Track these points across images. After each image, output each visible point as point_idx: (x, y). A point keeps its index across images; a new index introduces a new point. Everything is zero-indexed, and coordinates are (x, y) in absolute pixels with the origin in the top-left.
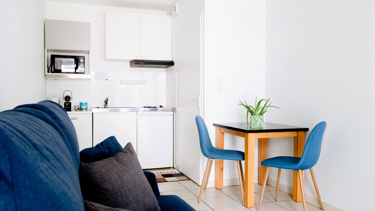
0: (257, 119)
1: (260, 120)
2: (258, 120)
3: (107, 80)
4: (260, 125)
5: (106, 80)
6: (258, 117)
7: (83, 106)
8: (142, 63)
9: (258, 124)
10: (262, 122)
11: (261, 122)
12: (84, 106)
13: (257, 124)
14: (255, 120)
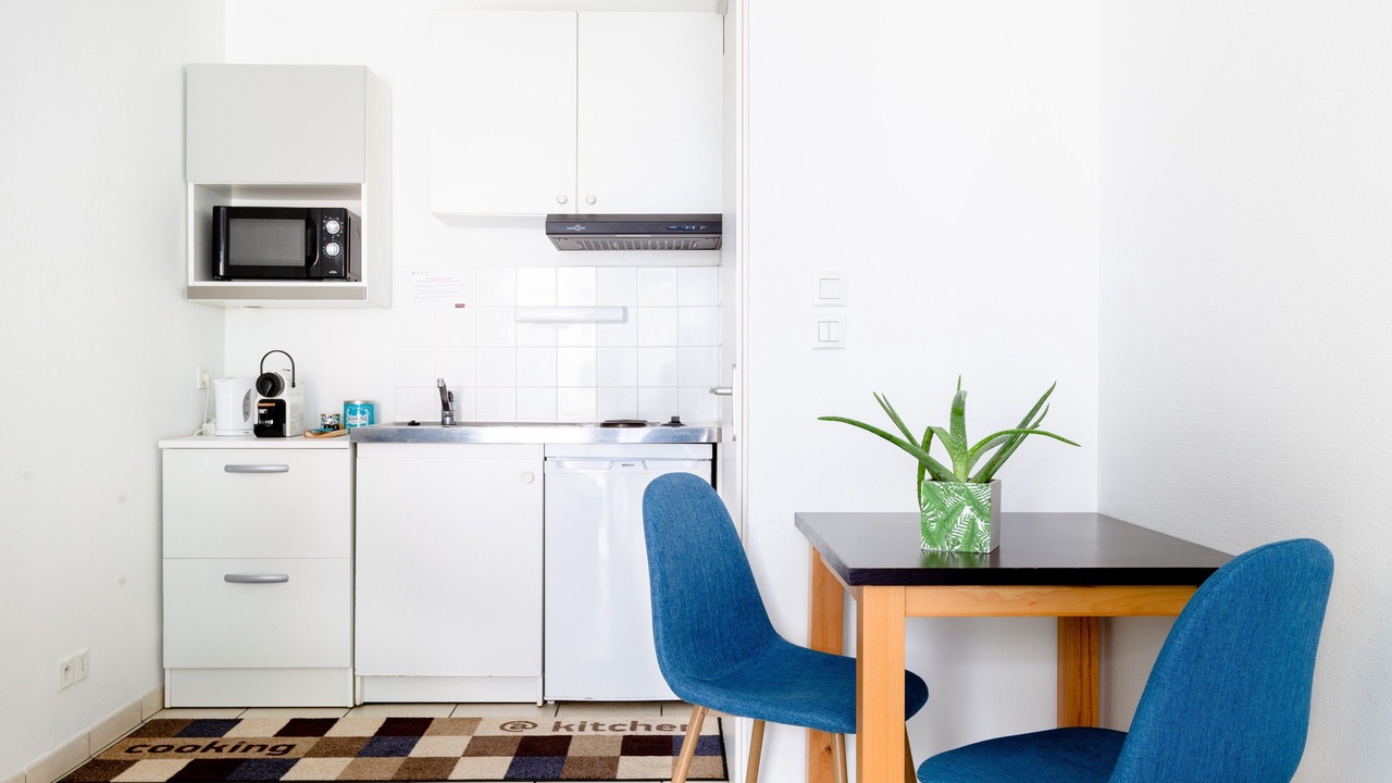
0: (950, 503)
1: (967, 511)
2: (959, 507)
3: (462, 306)
4: (972, 533)
5: (458, 306)
6: (959, 492)
7: (351, 416)
8: (578, 228)
9: (959, 529)
10: (978, 521)
11: (973, 523)
12: (359, 415)
13: (950, 531)
14: (943, 508)
